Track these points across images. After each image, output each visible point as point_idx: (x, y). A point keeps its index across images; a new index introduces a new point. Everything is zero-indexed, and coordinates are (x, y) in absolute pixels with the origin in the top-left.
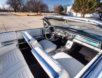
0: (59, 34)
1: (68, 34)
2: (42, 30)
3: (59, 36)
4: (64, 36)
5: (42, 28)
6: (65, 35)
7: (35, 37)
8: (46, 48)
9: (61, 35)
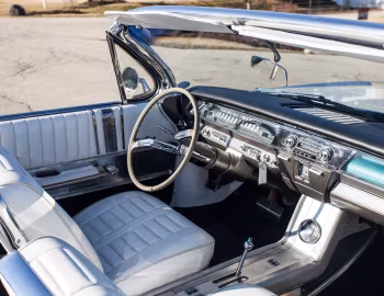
0: (236, 149)
1: (296, 143)
2: (104, 121)
3: (231, 160)
4: (268, 159)
5: (106, 108)
6: (273, 157)
7: (55, 173)
8: (127, 256)
9: (248, 154)
